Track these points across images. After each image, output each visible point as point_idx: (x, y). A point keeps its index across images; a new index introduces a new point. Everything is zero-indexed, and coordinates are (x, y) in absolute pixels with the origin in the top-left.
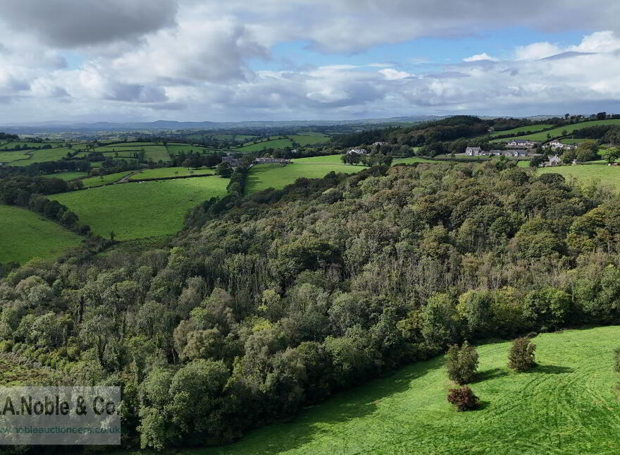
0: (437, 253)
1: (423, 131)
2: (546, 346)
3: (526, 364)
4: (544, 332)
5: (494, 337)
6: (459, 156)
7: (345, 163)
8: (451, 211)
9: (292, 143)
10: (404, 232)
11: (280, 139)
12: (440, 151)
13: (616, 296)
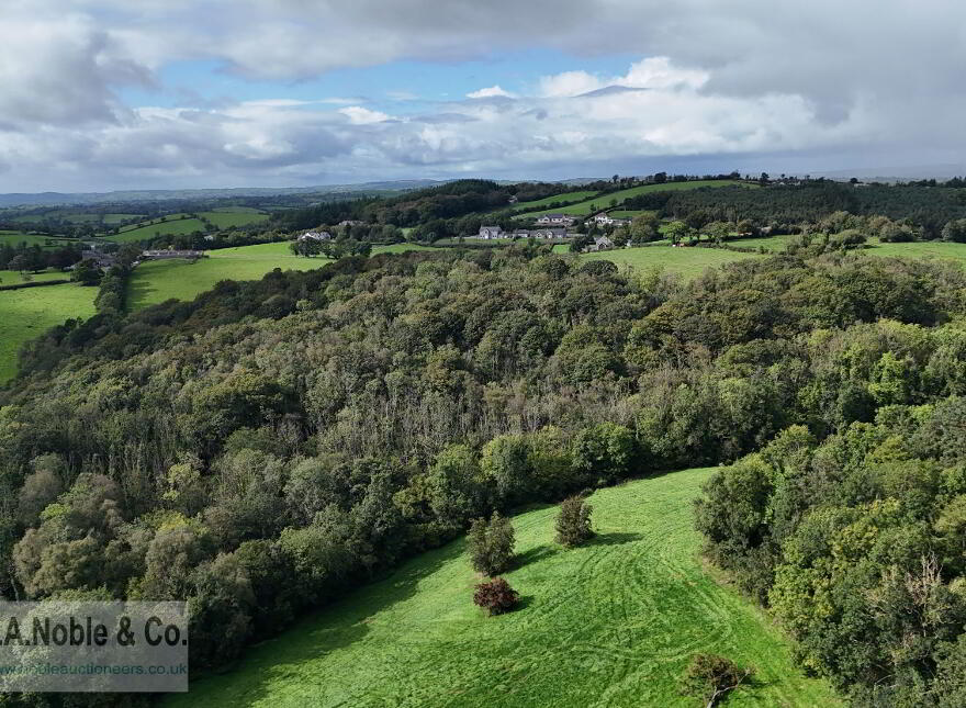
0: (447, 386)
1: (415, 204)
2: (607, 506)
3: (580, 536)
4: (602, 487)
5: (535, 501)
6: (470, 240)
7: (297, 254)
8: (464, 322)
9: (203, 224)
10: (399, 356)
11: (183, 218)
12: (443, 233)
13: (692, 427)
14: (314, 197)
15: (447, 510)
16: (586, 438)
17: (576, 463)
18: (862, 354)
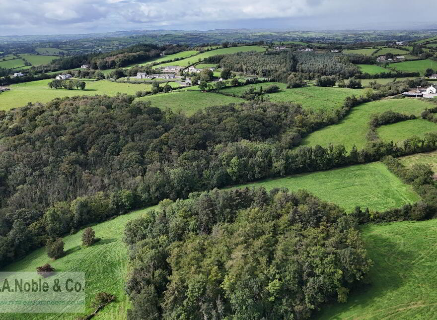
0: (69, 172)
1: (115, 57)
6: (132, 79)
7: (52, 87)
8: (87, 140)
9: (24, 62)
10: (51, 159)
11: (14, 59)
12: (120, 75)
13: (157, 189)
14: (87, 41)
15: (52, 230)
16: (114, 197)
17: (111, 206)
18: (228, 156)
